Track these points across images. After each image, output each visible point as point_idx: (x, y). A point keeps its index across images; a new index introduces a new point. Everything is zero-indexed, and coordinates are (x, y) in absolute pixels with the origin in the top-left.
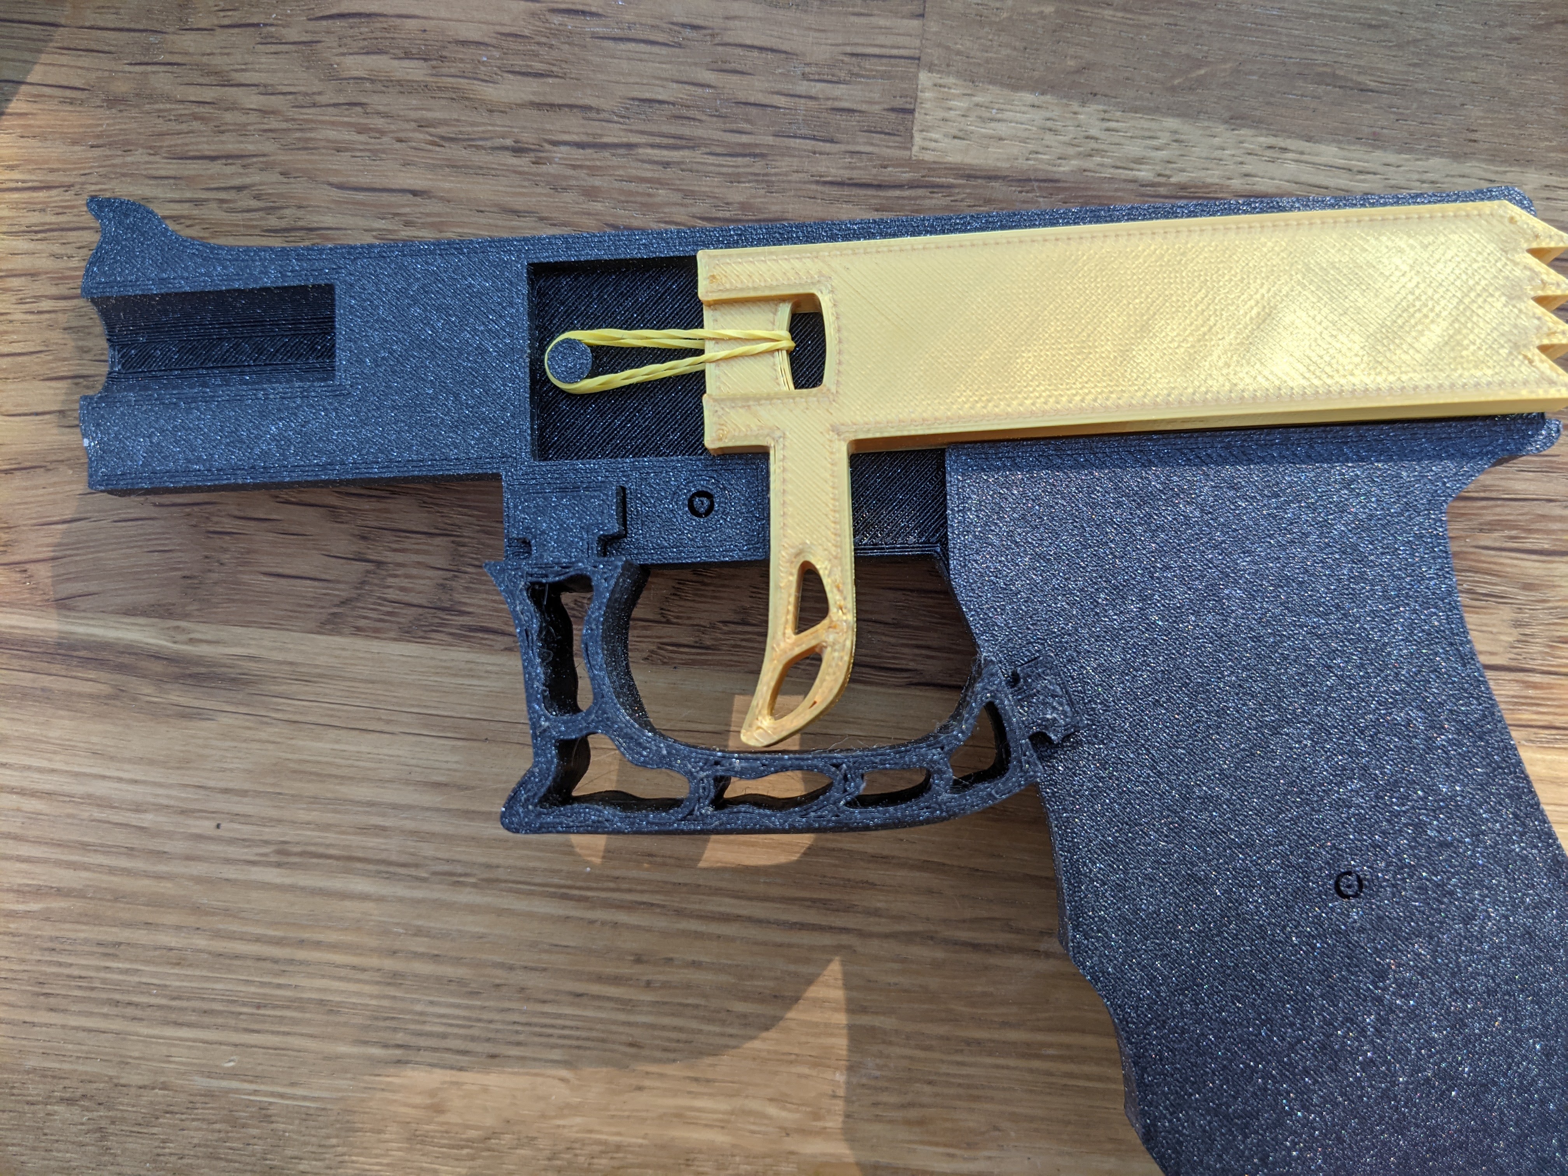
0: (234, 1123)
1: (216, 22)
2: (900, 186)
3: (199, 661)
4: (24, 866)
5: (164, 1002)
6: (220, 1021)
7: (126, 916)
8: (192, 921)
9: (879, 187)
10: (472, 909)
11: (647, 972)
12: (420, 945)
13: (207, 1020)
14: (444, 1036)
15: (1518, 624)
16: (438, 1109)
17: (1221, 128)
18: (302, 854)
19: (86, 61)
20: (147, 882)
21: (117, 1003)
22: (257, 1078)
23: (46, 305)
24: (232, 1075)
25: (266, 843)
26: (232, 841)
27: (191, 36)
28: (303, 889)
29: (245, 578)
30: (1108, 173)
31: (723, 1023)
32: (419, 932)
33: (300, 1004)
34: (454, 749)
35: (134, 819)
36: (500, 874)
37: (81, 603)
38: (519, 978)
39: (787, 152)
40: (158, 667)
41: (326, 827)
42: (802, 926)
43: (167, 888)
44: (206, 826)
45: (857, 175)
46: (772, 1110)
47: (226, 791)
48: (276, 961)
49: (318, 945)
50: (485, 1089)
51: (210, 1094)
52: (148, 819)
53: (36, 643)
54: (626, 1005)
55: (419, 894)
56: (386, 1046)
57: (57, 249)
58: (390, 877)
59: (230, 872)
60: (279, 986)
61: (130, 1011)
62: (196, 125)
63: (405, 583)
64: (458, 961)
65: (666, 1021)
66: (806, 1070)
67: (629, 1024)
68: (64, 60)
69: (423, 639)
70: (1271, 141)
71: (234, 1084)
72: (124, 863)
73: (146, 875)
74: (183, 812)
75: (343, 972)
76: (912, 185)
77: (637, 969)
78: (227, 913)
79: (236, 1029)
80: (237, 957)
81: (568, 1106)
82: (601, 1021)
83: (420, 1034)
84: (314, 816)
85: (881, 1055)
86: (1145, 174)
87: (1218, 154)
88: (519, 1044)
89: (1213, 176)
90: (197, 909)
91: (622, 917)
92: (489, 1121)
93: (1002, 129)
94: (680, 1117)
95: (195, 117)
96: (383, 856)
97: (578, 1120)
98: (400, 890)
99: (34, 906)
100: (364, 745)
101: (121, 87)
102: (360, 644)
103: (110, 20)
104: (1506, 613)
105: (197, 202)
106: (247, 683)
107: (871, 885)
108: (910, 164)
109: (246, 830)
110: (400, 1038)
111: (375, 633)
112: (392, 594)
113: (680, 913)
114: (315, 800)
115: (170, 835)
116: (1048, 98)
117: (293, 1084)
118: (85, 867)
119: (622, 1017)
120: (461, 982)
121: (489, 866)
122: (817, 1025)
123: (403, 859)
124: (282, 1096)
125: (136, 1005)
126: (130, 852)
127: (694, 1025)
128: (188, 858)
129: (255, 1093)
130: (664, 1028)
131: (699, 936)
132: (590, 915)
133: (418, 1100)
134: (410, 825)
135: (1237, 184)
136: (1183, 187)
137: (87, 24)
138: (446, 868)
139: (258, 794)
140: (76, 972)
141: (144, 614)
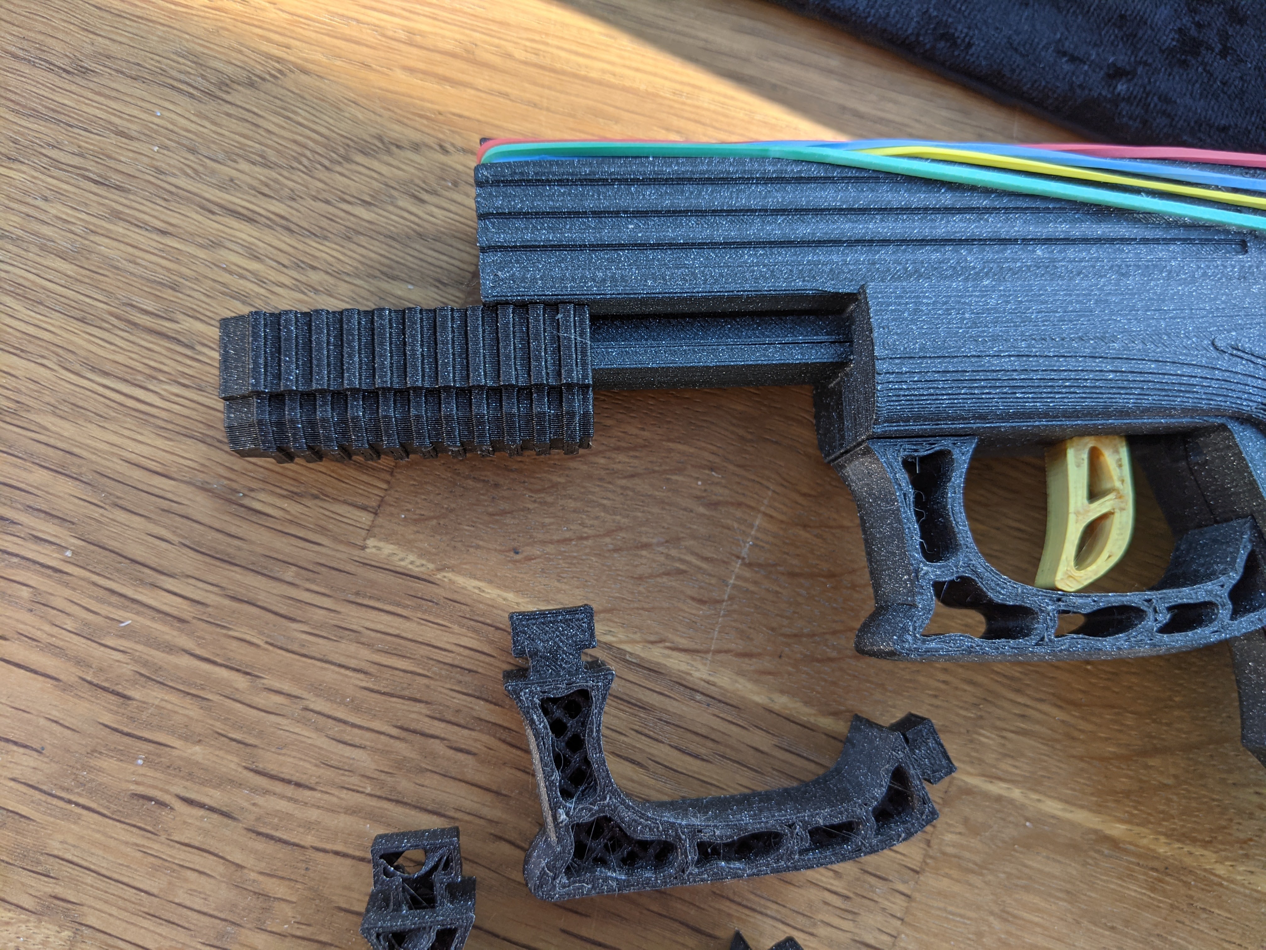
1: (290, 931)
19: (165, 930)
27: (264, 936)
68: (146, 923)
103: (197, 903)
137: (177, 901)
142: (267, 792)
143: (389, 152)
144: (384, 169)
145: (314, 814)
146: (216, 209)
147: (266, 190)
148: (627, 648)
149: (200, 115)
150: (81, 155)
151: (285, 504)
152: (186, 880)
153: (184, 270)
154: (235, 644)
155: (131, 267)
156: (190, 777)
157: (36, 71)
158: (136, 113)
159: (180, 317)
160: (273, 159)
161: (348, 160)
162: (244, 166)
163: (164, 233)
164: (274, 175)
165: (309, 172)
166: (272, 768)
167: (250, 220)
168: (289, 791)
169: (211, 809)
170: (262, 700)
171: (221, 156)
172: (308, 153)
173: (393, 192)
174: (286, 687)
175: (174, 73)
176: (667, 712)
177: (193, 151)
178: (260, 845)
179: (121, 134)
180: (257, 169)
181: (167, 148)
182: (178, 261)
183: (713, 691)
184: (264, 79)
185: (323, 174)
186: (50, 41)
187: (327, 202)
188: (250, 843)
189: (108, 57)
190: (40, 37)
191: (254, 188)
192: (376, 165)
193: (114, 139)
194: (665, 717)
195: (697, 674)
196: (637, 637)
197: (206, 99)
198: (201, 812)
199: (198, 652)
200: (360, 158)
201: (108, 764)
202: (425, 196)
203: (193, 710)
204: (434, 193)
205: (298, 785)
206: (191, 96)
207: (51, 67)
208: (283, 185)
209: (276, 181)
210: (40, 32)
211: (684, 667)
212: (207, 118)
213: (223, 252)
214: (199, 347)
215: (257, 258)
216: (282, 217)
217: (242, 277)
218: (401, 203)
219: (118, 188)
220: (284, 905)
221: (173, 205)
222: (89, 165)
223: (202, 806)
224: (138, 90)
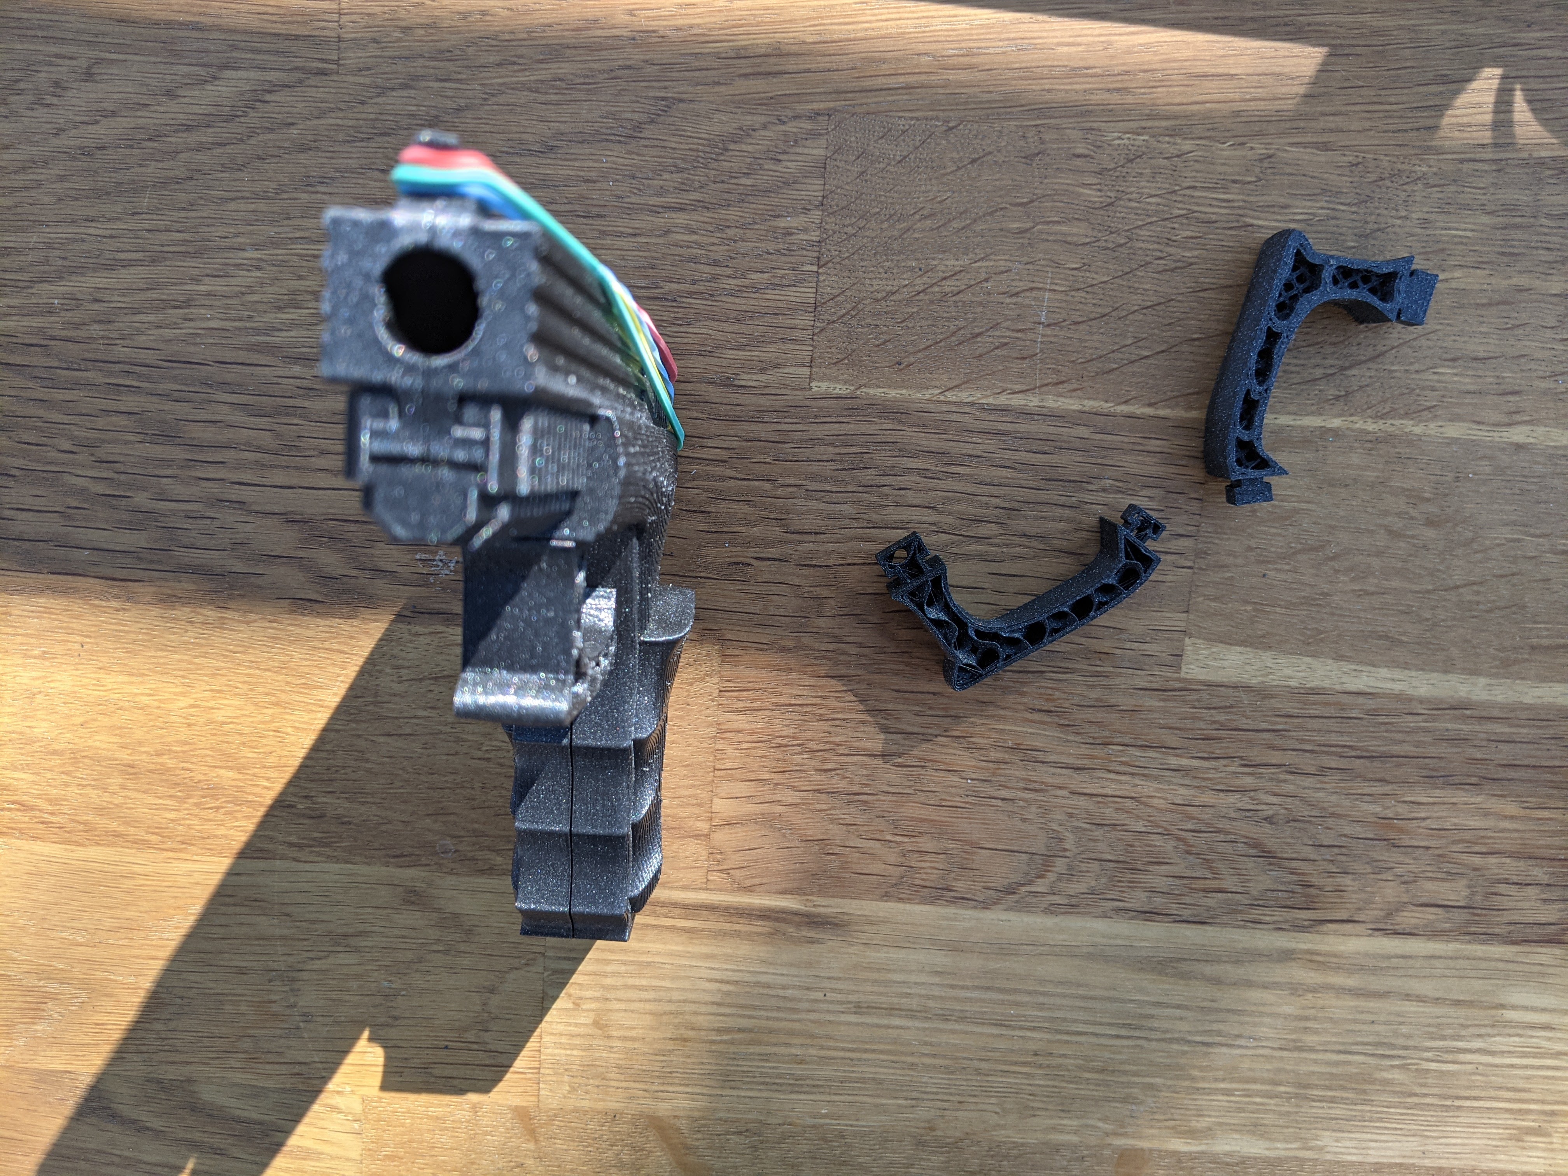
0: (825, 1140)
1: (838, 613)
2: (1175, 690)
3: (818, 915)
4: (721, 1018)
5: (792, 1082)
6: (822, 1090)
7: (774, 1040)
8: (809, 1041)
9: (1165, 690)
10: (953, 1032)
11: (1041, 1060)
12: (926, 1050)
13: (814, 1090)
14: (937, 1093)
15: (1469, 887)
16: (932, 1129)
17: (1330, 661)
18: (868, 1007)
19: (770, 631)
20: (786, 1023)
21: (767, 1083)
22: (839, 1117)
23: (745, 746)
24: (825, 1116)
25: (850, 1002)
26: (832, 1002)
27: (823, 619)
28: (867, 1024)
29: (844, 875)
30: (1275, 683)
31: (1077, 1083)
32: (926, 1044)
33: (863, 1080)
34: (946, 956)
35: (781, 993)
36: (968, 1015)
37: (758, 889)
38: (976, 1064)
39: (1120, 675)
40: (797, 919)
41: (881, 994)
42: (1117, 1037)
43: (797, 1026)
44: (819, 995)
45: (1155, 686)
46: (1100, 1124)
47: (829, 978)
48: (852, 1060)
49: (874, 1051)
50: (956, 1118)
51: (813, 1126)
52: (789, 993)
53: (733, 908)
54: (1028, 1075)
55: (926, 1025)
56: (906, 1099)
57: (751, 719)
58: (913, 1017)
59: (831, 1017)
60: (853, 1072)
61: (774, 1087)
62: (824, 661)
63: (924, 876)
64: (944, 1057)
65: (1050, 1083)
66: (1118, 1105)
67: (1031, 1085)
68: (758, 630)
69: (932, 903)
70: (1355, 667)
71: (827, 1121)
72: (775, 1014)
73: (786, 1020)
74: (808, 989)
75: (886, 1064)
76: (1181, 690)
77: (1035, 1058)
78: (828, 1037)
79: (829, 1094)
80: (832, 1058)
81: (998, 1125)
82: (1016, 1084)
83: (925, 1093)
84: (875, 989)
85: (1154, 1096)
86: (1293, 683)
87: (1329, 674)
88: (974, 1096)
89: (1326, 684)
90: (813, 1036)
91: (1029, 1034)
92: (958, 1134)
93: (1225, 664)
94: (1054, 1129)
95: (824, 658)
96: (909, 1007)
97: (1003, 1132)
98: (917, 1024)
99: (725, 1037)
100: (901, 954)
101: (787, 643)
102: (901, 906)
103: (782, 612)
104: (1464, 882)
105: (824, 697)
106: (844, 926)
107: (1152, 1016)
108: (1180, 680)
109: (839, 997)
110: (914, 1095)
111: (909, 901)
112: (917, 882)
113: (1057, 1032)
114: (875, 981)
115: (800, 1000)
116: (1248, 649)
117: (857, 1120)
118: (754, 1017)
119: (1027, 1082)
120: (946, 1068)
121: (962, 1011)
122: (1123, 1083)
123: (919, 1008)
124: (852, 1126)
125: (777, 1084)
126: (779, 1009)
127: (1064, 1085)
128: (809, 1011)
129: (839, 1125)
130: (1048, 1086)
131: (1067, 1042)
132: (1012, 1033)
133: (922, 1125)
134: (923, 992)
135: (1338, 687)
136: (1312, 689)
137: (771, 613)
138: (941, 1012)
139: (846, 979)
140: (745, 1069)
141: (791, 893)
142: (801, 542)
143: (748, 135)
144: (750, 148)
145: (830, 547)
146: (660, 210)
147: (684, 187)
148: (984, 401)
149: (629, 152)
150: (570, 203)
151: (758, 377)
152: (772, 601)
153: (654, 254)
154: (756, 465)
155: (623, 263)
156: (757, 545)
157: (523, 158)
158: (591, 164)
159: (662, 284)
160: (682, 166)
161: (727, 150)
162: (666, 176)
163: (635, 235)
164: (686, 176)
165: (706, 166)
166: (799, 528)
167: (681, 210)
168: (813, 538)
169: (773, 559)
170: (781, 492)
171: (650, 175)
172: (701, 154)
173: (761, 161)
174: (792, 481)
175: (604, 130)
176: (1019, 432)
177: (634, 177)
178: (806, 572)
179: (588, 181)
180: (674, 175)
181: (617, 181)
182: (649, 250)
183: (1045, 411)
184: (658, 115)
185: (714, 165)
186: (524, 136)
187: (723, 182)
188: (801, 572)
189: (562, 134)
190: (518, 135)
191: (676, 188)
192: (744, 147)
193: (585, 186)
194: (1018, 435)
195: (1031, 404)
196: (988, 393)
197: (628, 140)
198: (769, 563)
199: (738, 476)
200: (732, 146)
201: (711, 551)
202: (780, 157)
203: (746, 509)
204: (785, 152)
205: (816, 533)
206: (620, 142)
207: (531, 153)
208: (693, 181)
209: (688, 179)
210: (517, 132)
211: (1023, 402)
212: (633, 153)
213: (672, 235)
214: (678, 299)
215: (694, 233)
216: (699, 201)
217: (688, 247)
218: (766, 167)
219: (599, 216)
220: (829, 600)
221: (634, 216)
222: (577, 207)
223: (768, 559)
224: (586, 149)
